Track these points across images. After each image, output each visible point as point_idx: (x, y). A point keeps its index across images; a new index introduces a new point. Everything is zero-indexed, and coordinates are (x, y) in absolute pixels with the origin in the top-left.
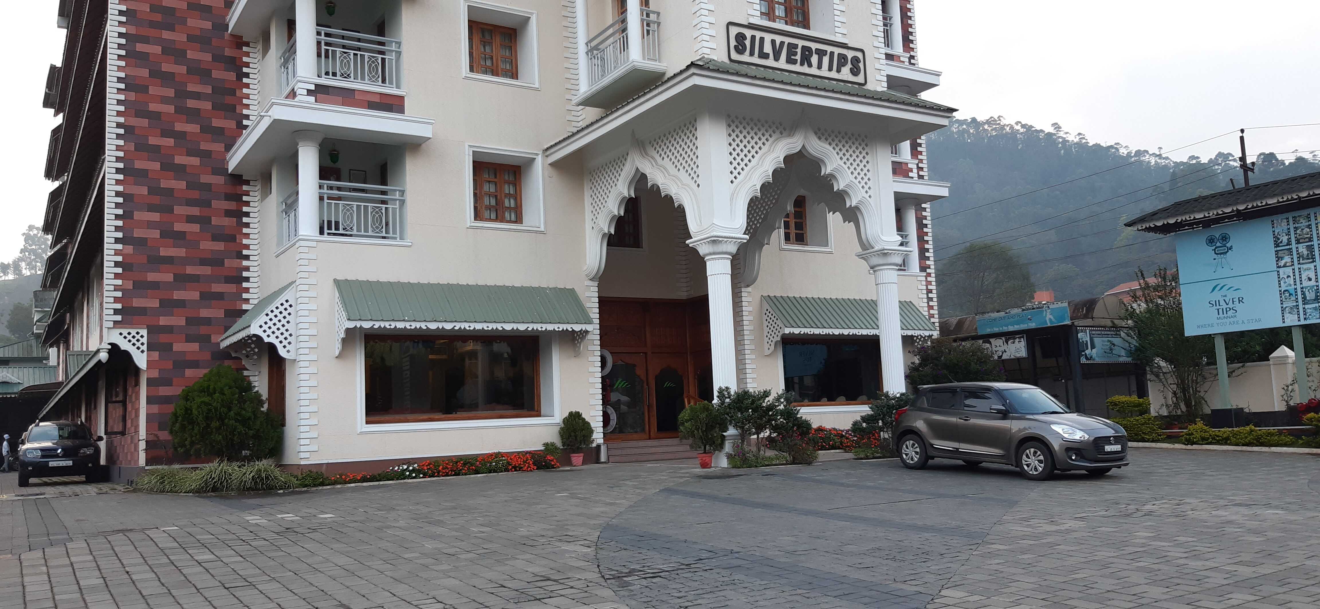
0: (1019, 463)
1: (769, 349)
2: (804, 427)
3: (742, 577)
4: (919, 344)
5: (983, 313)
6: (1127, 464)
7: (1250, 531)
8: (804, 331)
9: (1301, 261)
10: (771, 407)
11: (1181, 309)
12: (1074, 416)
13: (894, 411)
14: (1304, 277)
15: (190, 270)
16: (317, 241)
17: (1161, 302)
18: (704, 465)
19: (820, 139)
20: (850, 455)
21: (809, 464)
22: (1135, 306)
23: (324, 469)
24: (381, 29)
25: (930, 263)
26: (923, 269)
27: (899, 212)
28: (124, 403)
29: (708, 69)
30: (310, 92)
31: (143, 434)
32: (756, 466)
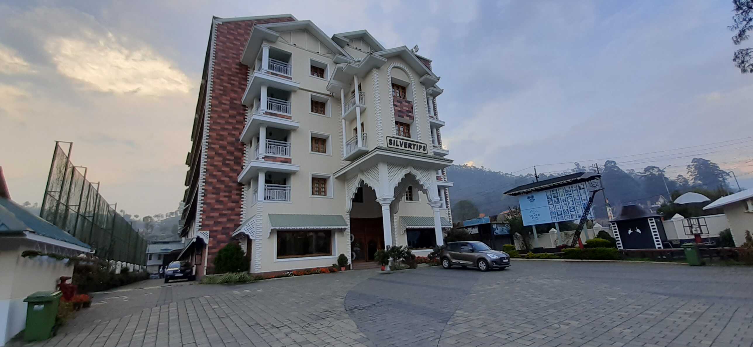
0: (478, 266)
1: (402, 233)
2: (413, 257)
3: (392, 308)
4: (447, 230)
5: (465, 220)
6: (510, 266)
7: (551, 287)
8: (412, 227)
9: (556, 203)
10: (403, 251)
11: (522, 218)
12: (493, 251)
13: (440, 251)
14: (557, 208)
15: (224, 212)
16: (264, 202)
17: (516, 216)
18: (383, 270)
19: (415, 169)
20: (427, 265)
21: (415, 268)
22: (508, 217)
23: (262, 274)
24: (285, 140)
25: (449, 205)
26: (447, 207)
27: (439, 191)
28: (201, 254)
29: (381, 149)
30: (263, 158)
31: (206, 264)
32: (399, 270)
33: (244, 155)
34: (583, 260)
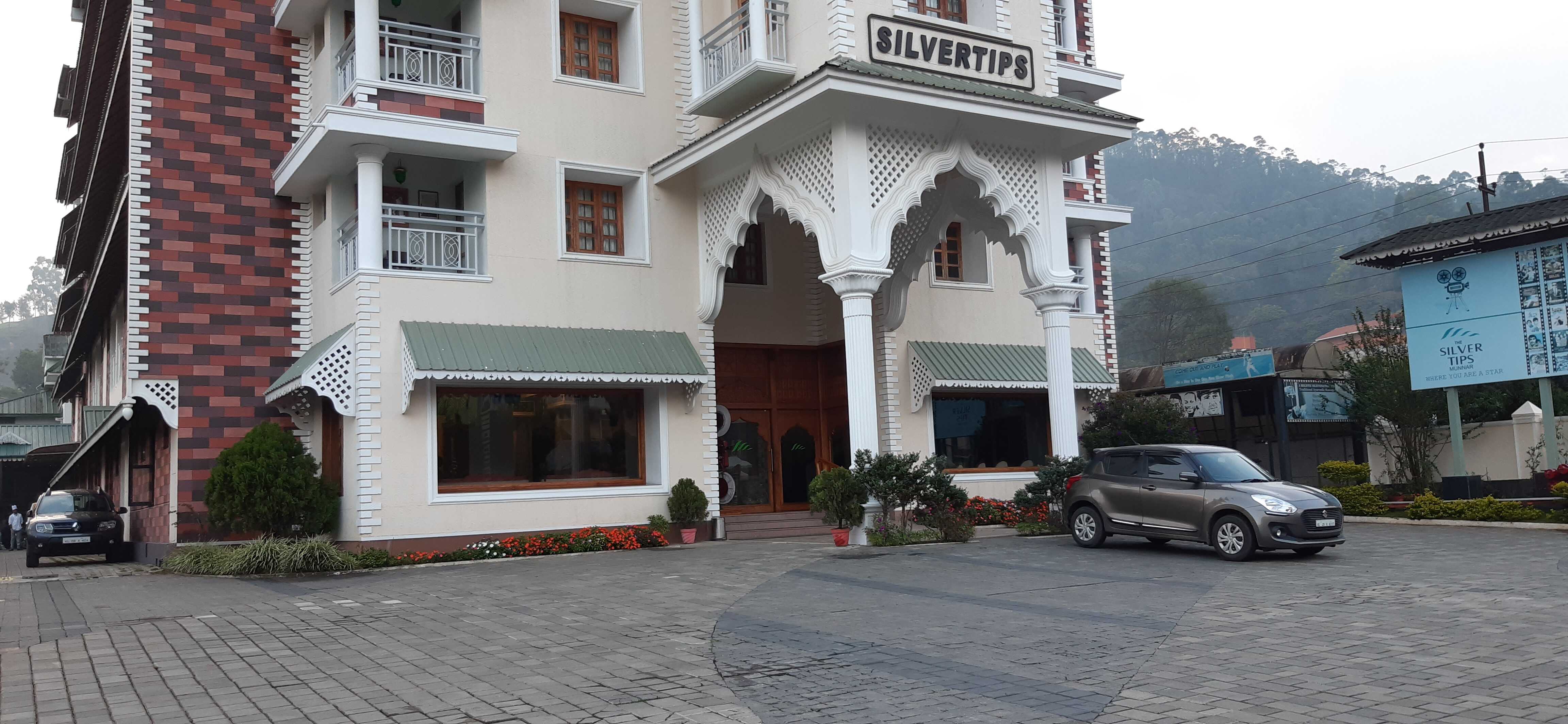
0: (1213, 541)
1: (916, 405)
2: (958, 497)
3: (886, 675)
4: (1095, 399)
5: (1172, 362)
6: (1342, 542)
7: (1489, 621)
8: (958, 383)
9: (1551, 301)
10: (919, 474)
11: (1407, 357)
12: (1279, 485)
13: (1065, 479)
14: (1554, 320)
15: (229, 310)
16: (380, 276)
17: (1382, 349)
18: (840, 543)
19: (978, 154)
20: (1013, 531)
21: (965, 541)
22: (1352, 354)
23: (388, 547)
24: (456, 23)
25: (1109, 302)
26: (1100, 309)
27: (1072, 242)
28: (151, 468)
29: (846, 70)
30: (371, 98)
31: (174, 503)
32: (901, 544)
33: (294, 84)
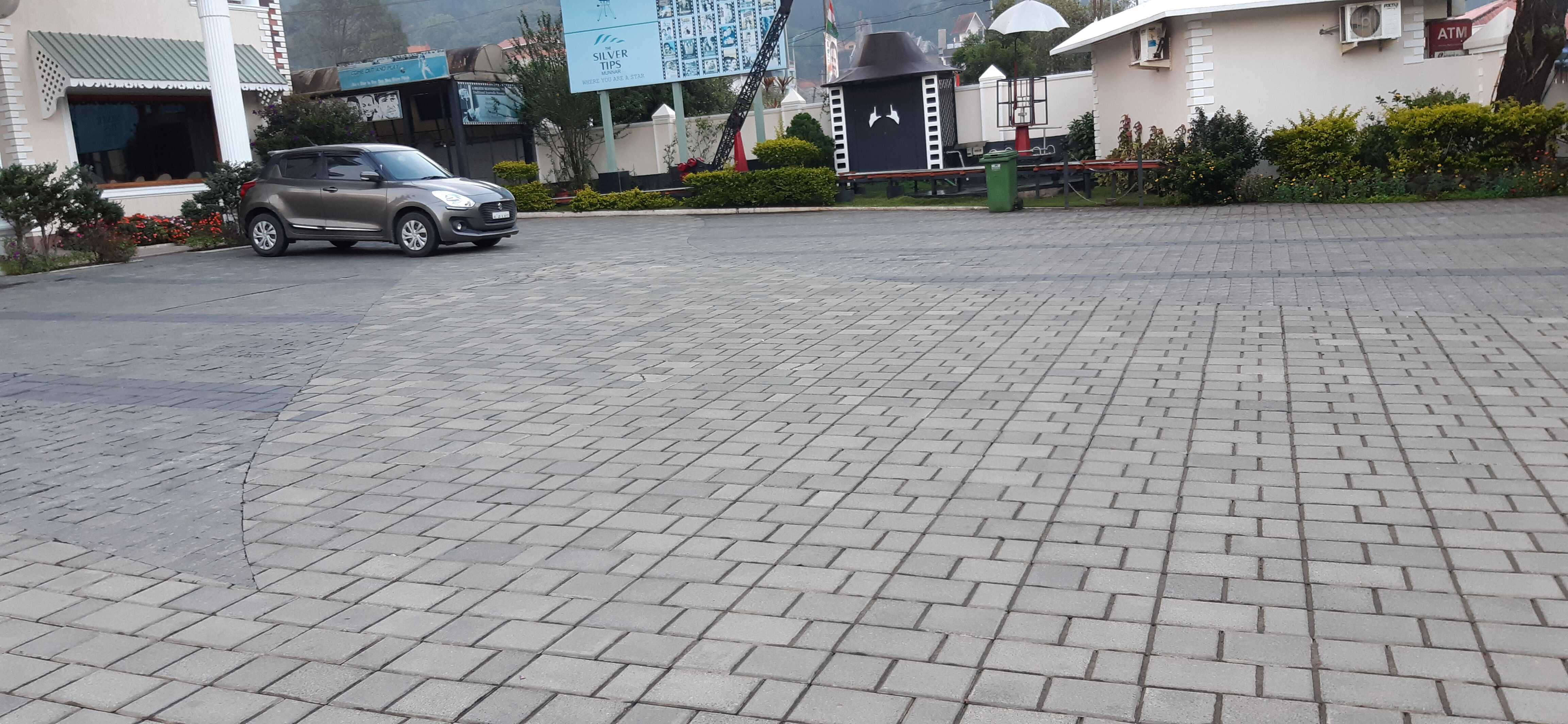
0: (398, 240)
1: (48, 109)
4: (265, 102)
5: (346, 63)
6: (516, 232)
8: (99, 83)
9: (681, 12)
11: (566, 62)
12: (457, 181)
20: (183, 248)
21: (125, 262)
22: (519, 57)
32: (45, 270)
34: (741, 210)
